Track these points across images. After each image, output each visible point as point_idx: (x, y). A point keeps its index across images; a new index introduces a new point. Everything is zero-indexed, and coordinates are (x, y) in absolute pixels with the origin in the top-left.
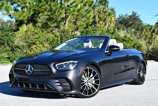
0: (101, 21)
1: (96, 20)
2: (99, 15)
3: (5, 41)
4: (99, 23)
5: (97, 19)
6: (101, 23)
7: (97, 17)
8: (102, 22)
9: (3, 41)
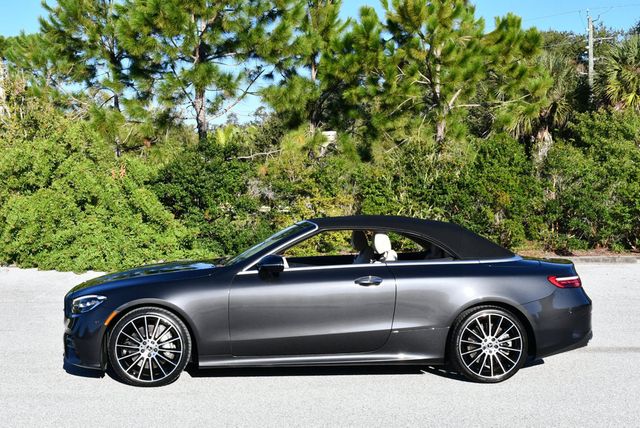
0: (629, 92)
1: (609, 92)
2: (620, 71)
3: (202, 187)
4: (619, 99)
5: (613, 87)
6: (630, 101)
7: (615, 77)
8: (632, 96)
9: (196, 186)
